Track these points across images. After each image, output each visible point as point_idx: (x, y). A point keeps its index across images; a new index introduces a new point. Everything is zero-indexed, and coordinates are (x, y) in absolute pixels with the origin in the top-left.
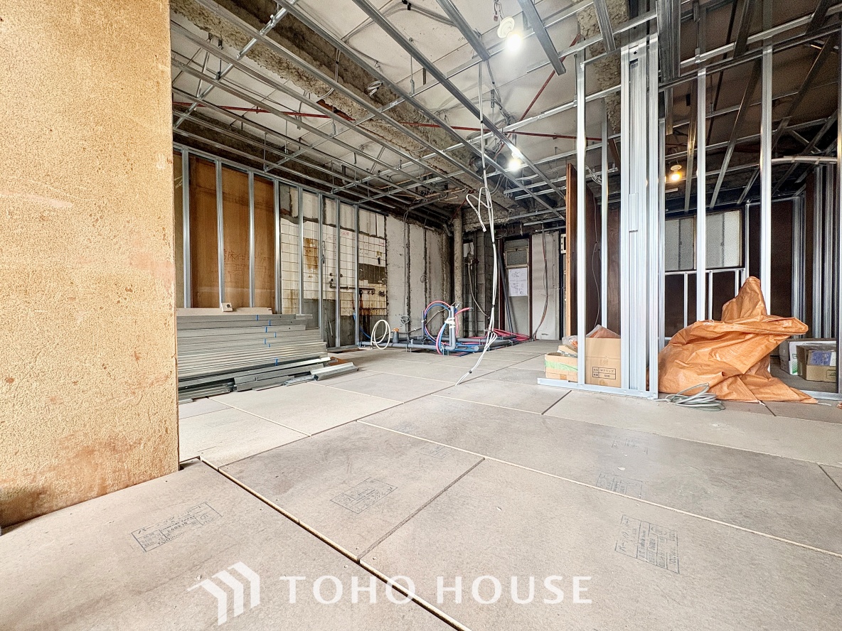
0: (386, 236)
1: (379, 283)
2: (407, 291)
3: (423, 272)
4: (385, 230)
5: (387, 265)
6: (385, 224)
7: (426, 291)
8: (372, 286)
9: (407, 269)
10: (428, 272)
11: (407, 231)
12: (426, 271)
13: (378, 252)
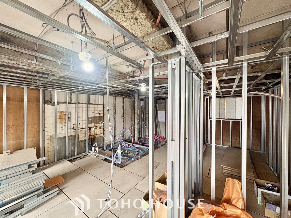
0: (104, 103)
1: (99, 123)
2: (114, 123)
3: (122, 114)
4: (103, 101)
5: (104, 115)
6: (103, 99)
7: (123, 122)
8: (96, 125)
9: (114, 115)
10: (124, 114)
11: (114, 100)
12: (123, 114)
13: (99, 111)
